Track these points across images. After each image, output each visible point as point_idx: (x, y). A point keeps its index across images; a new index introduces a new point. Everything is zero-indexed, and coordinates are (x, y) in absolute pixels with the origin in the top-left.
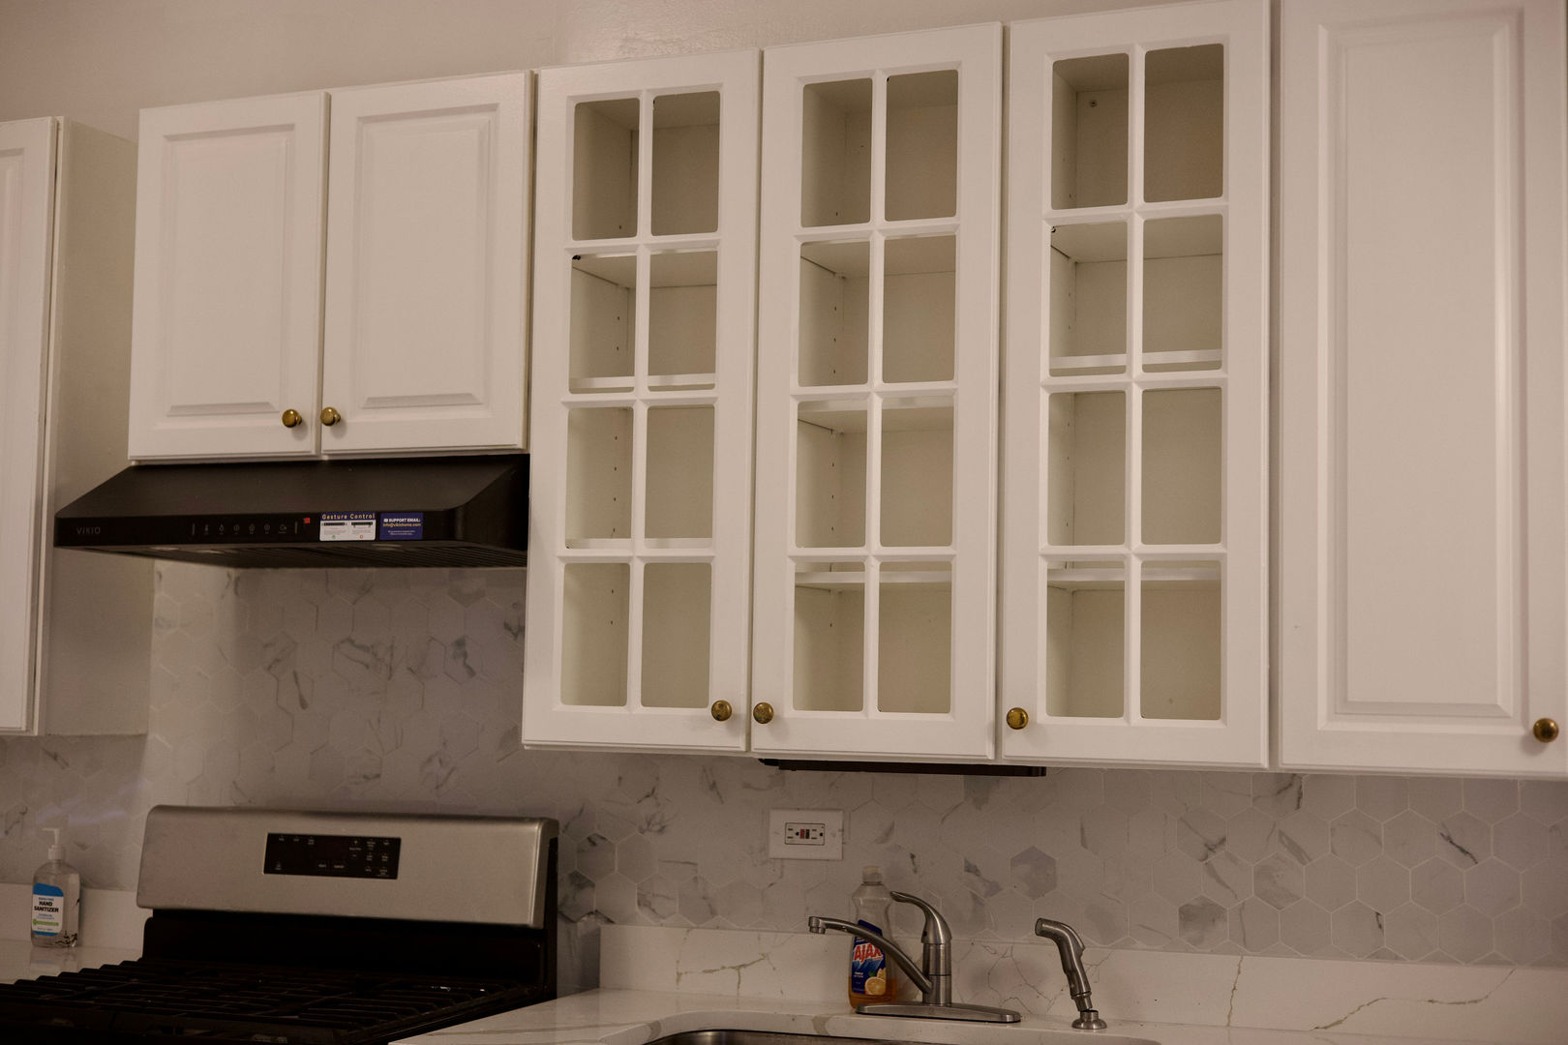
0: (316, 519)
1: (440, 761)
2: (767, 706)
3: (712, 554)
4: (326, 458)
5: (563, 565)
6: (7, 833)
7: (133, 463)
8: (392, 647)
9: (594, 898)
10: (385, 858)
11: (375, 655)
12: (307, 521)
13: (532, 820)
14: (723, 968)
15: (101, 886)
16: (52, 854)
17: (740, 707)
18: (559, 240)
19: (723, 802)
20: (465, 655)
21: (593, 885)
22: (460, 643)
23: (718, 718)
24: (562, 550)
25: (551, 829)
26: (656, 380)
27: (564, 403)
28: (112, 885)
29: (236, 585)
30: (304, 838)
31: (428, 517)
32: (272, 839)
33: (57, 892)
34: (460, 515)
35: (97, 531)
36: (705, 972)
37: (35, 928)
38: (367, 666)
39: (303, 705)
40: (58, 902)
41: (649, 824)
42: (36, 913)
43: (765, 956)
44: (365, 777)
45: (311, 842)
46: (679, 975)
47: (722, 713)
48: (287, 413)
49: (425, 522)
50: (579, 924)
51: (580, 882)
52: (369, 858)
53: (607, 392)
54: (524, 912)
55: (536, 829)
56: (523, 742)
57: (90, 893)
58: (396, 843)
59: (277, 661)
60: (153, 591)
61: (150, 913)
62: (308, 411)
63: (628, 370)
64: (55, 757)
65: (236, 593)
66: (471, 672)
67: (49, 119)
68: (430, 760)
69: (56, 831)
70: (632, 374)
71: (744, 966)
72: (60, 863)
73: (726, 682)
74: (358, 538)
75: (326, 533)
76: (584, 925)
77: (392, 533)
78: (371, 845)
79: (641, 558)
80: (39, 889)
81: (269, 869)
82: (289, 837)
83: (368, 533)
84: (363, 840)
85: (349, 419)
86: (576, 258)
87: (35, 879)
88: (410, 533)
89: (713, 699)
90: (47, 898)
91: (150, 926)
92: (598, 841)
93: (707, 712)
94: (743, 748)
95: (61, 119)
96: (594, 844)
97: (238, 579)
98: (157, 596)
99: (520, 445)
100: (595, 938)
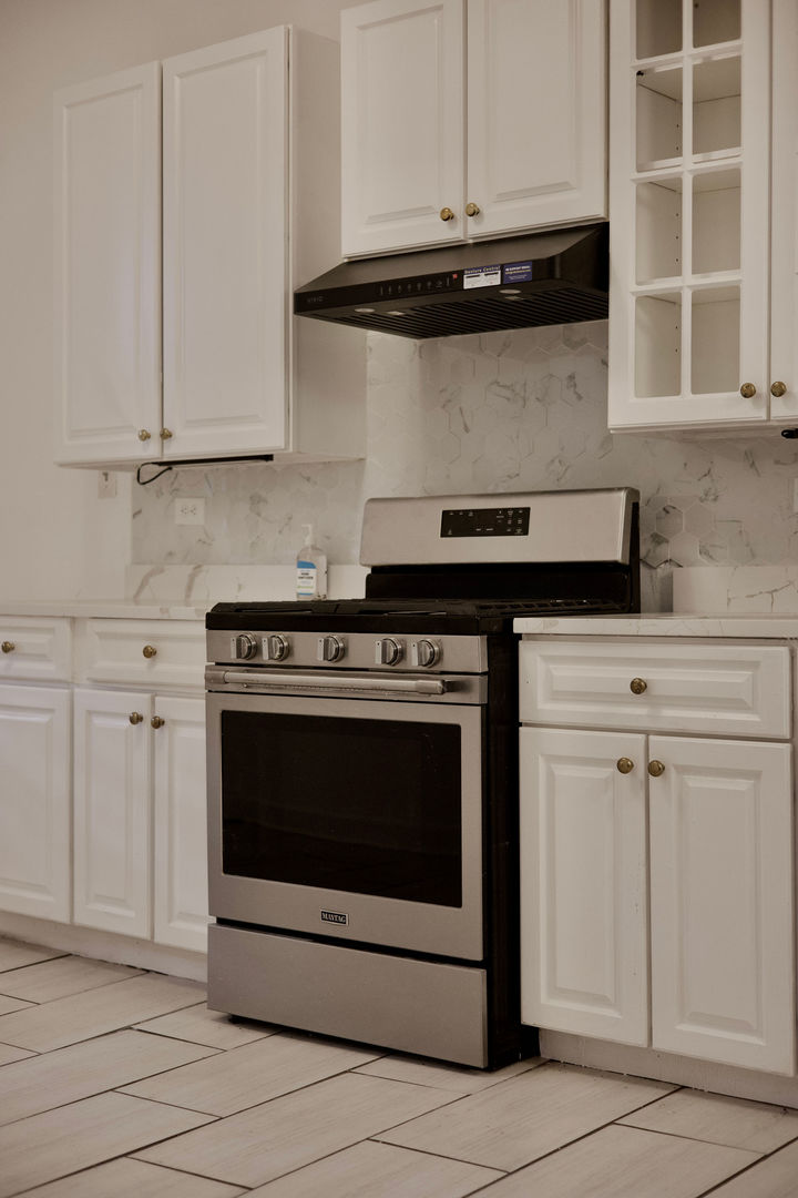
0: (461, 274)
1: (560, 462)
2: (781, 384)
3: (740, 278)
4: (471, 241)
5: (634, 298)
6: (280, 532)
7: (346, 260)
8: (525, 384)
9: (667, 551)
10: (520, 522)
11: (513, 391)
12: (455, 276)
13: (620, 489)
14: (761, 593)
15: (340, 563)
16: (308, 541)
17: (762, 388)
18: (626, 60)
19: (759, 475)
20: (575, 385)
21: (667, 542)
22: (572, 377)
23: (745, 396)
24: (635, 288)
25: (633, 494)
26: (699, 157)
27: (633, 180)
28: (348, 562)
29: (420, 352)
30: (466, 512)
31: (536, 264)
32: (445, 513)
33: (312, 566)
34: (558, 261)
35: (320, 299)
36: (748, 596)
37: (300, 591)
38: (508, 399)
39: (467, 430)
40: (312, 572)
41: (706, 495)
42: (299, 581)
43: (791, 583)
44: (509, 476)
45: (471, 514)
46: (729, 599)
47: (748, 392)
48: (443, 211)
49: (533, 268)
50: (659, 570)
51: (658, 540)
52: (510, 522)
53: (664, 169)
54: (615, 552)
55: (623, 495)
56: (609, 427)
57: (332, 567)
58: (527, 510)
59: (449, 401)
60: (366, 361)
61: (369, 571)
62: (458, 209)
63: (678, 152)
64: (308, 479)
65: (421, 357)
66: (580, 397)
67: (282, 27)
68: (553, 461)
69: (310, 526)
70: (681, 155)
71: (776, 590)
72: (314, 548)
73: (752, 369)
74: (489, 284)
75: (467, 284)
76: (662, 571)
77: (512, 278)
78: (510, 513)
79: (689, 287)
80: (302, 565)
81: (444, 534)
82: (457, 512)
83: (496, 280)
84: (505, 511)
85: (485, 211)
86: (640, 73)
87: (298, 558)
88: (523, 277)
89: (743, 381)
90: (305, 570)
91: (369, 578)
92: (671, 510)
93: (739, 394)
94: (764, 417)
95: (290, 27)
96: (668, 512)
97: (421, 347)
98: (369, 363)
99: (602, 215)
100: (669, 579)
